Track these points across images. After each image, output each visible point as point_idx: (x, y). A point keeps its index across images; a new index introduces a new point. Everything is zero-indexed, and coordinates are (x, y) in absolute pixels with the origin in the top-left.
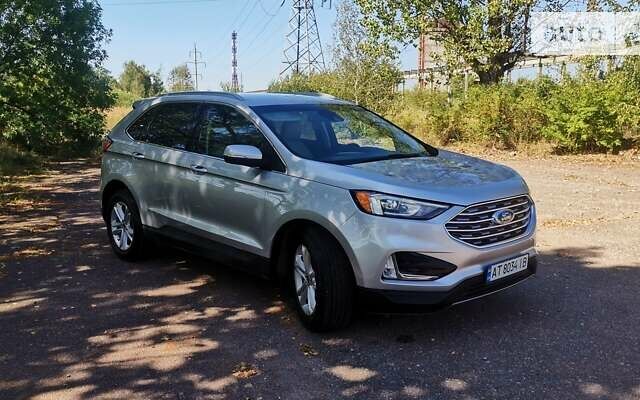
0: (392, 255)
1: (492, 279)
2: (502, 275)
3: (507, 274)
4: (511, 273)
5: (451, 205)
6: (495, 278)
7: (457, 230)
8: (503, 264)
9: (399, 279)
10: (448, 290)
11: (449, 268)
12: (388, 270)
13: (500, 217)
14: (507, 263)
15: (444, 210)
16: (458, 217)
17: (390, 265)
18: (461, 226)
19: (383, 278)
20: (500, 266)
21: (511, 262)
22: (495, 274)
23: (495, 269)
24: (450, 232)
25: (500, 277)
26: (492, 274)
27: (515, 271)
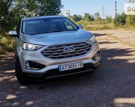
1: (62, 70)
2: (68, 69)
3: (71, 69)
4: (73, 68)
5: (44, 46)
6: (63, 70)
8: (68, 65)
9: (30, 69)
14: (70, 65)
15: (41, 48)
16: (46, 49)
17: (28, 65)
18: (49, 53)
19: (26, 69)
20: (66, 66)
21: (72, 64)
22: (64, 68)
23: (63, 67)
24: (43, 55)
25: (67, 70)
26: (62, 69)
27: (75, 68)
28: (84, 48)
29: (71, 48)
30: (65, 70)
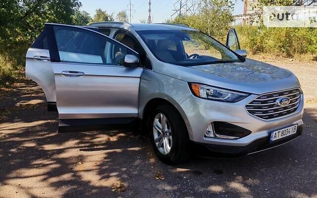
0: (211, 123)
1: (273, 140)
3: (283, 137)
5: (250, 94)
6: (275, 139)
7: (253, 109)
8: (281, 130)
9: (215, 137)
11: (246, 133)
12: (209, 132)
13: (281, 102)
14: (284, 130)
15: (246, 97)
16: (254, 101)
17: (210, 129)
18: (255, 107)
19: (205, 136)
20: (279, 132)
21: (286, 129)
24: (248, 110)
25: (279, 138)
30: (277, 138)
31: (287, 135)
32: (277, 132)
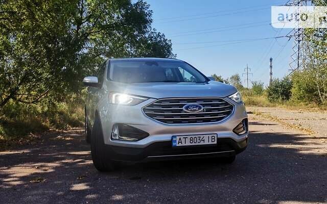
1: (177, 145)
2: (188, 144)
3: (193, 144)
4: (197, 144)
5: (149, 98)
6: (180, 145)
7: (152, 113)
8: (189, 137)
9: (120, 139)
10: (143, 147)
11: (143, 135)
14: (193, 137)
15: (144, 101)
16: (152, 105)
17: (116, 132)
19: (112, 139)
20: (185, 138)
21: (197, 136)
22: (181, 142)
23: (180, 139)
24: (146, 114)
26: (177, 142)
27: (202, 143)
28: (219, 110)
29: (197, 106)
30: (184, 144)
31: (200, 144)
32: (182, 137)
